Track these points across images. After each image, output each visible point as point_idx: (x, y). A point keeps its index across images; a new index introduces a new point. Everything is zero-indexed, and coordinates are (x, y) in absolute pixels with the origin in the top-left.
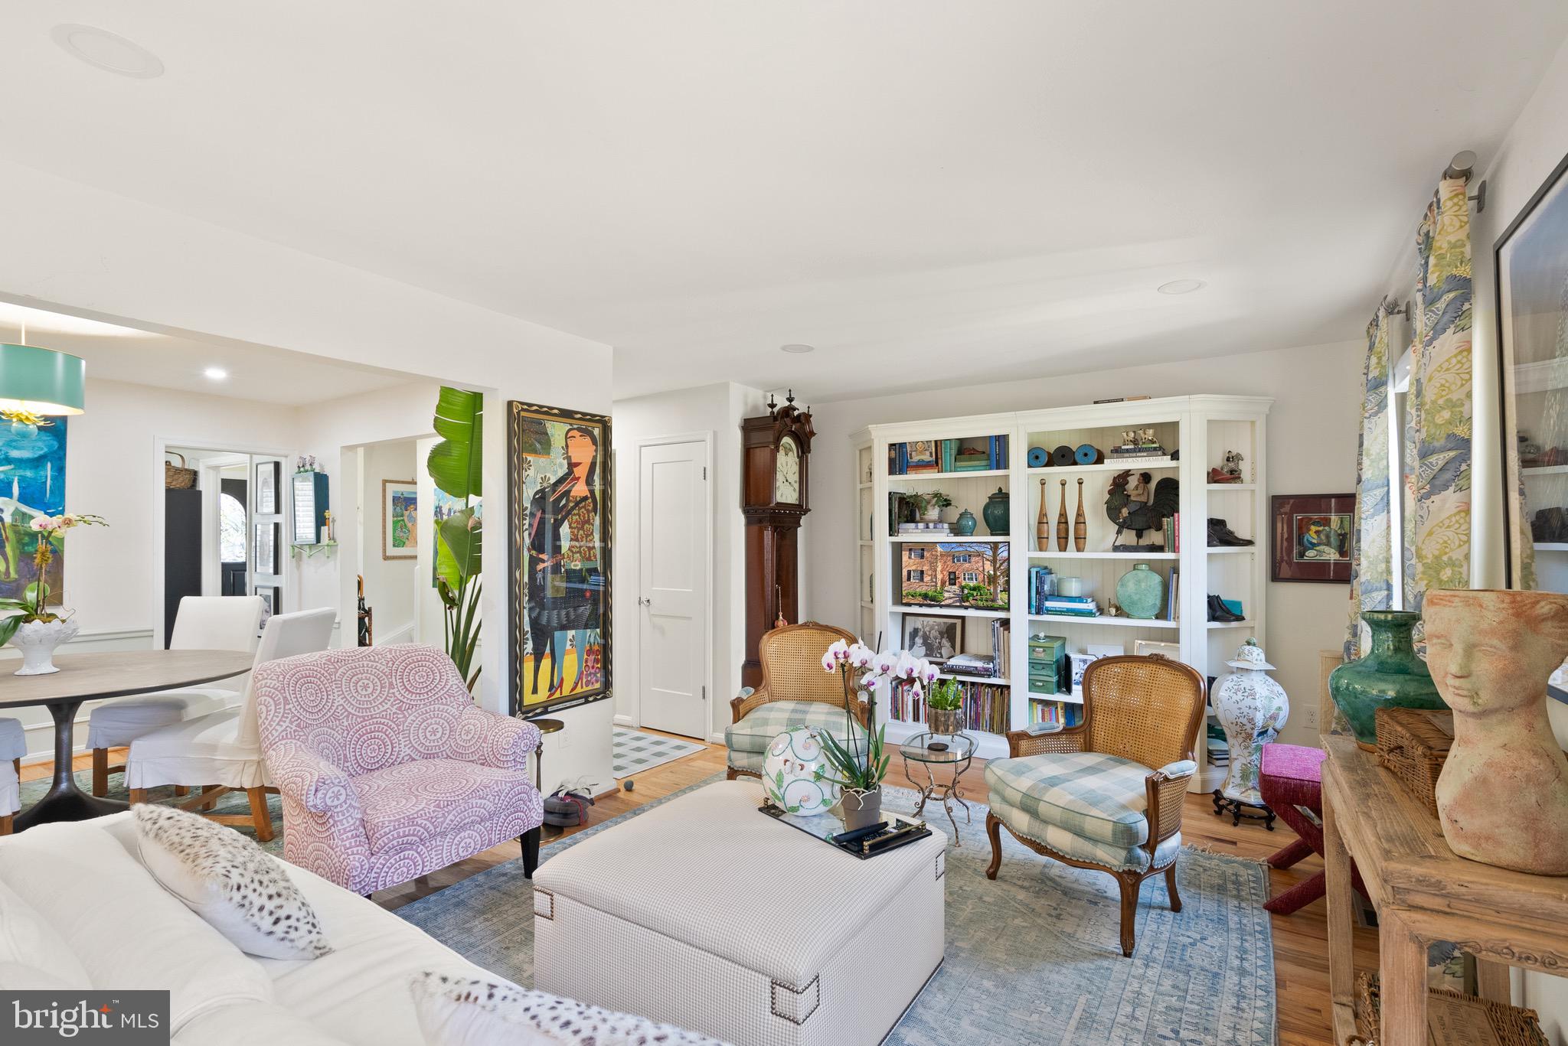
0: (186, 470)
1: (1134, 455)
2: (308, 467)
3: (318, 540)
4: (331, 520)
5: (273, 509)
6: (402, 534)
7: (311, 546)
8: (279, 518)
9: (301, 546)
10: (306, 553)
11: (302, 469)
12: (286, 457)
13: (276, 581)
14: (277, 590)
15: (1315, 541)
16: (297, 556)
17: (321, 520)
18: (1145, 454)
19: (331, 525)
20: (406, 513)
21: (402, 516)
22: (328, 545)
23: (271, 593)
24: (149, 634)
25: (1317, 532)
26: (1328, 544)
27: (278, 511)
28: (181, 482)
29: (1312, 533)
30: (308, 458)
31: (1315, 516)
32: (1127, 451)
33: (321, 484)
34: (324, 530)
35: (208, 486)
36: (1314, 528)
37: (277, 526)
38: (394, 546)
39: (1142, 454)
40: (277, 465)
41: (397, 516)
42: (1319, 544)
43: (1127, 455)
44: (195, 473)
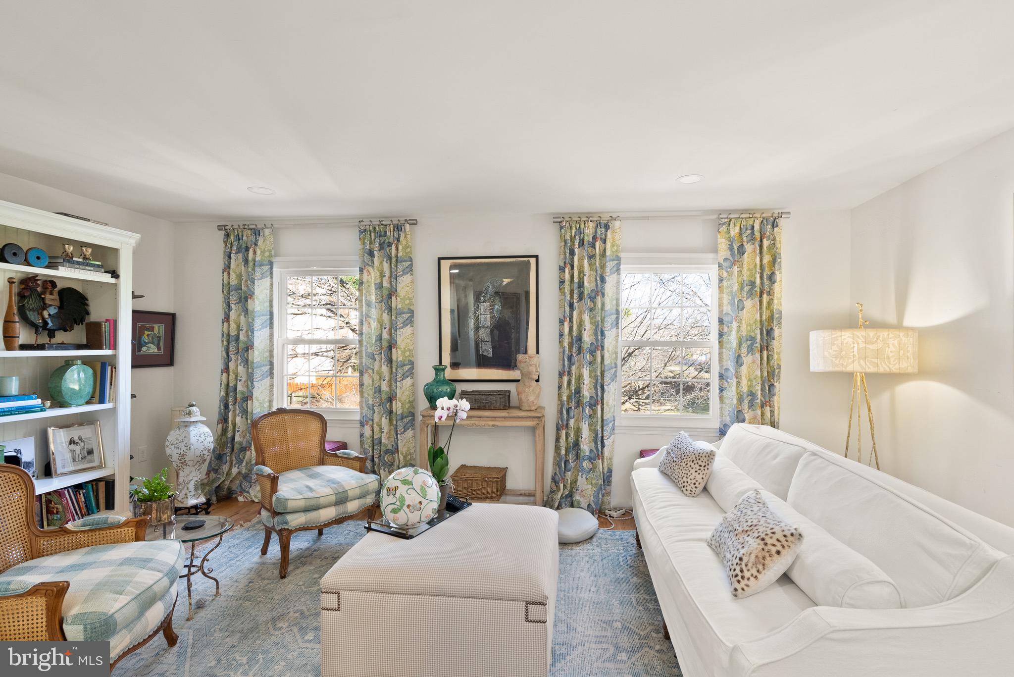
1: (83, 267)
15: (146, 341)
18: (92, 269)
25: (148, 335)
26: (153, 343)
29: (145, 336)
31: (147, 325)
32: (78, 263)
36: (146, 333)
39: (90, 268)
42: (148, 343)
43: (78, 266)
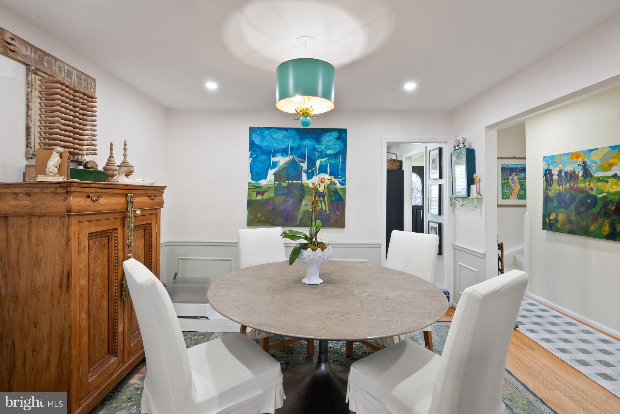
0: (398, 160)
2: (461, 145)
3: (469, 194)
4: (477, 180)
5: (438, 177)
6: (507, 191)
7: (463, 198)
8: (441, 182)
9: (455, 199)
10: (459, 203)
11: (457, 148)
12: (446, 143)
13: (440, 220)
14: (440, 225)
16: (453, 205)
17: (471, 180)
19: (478, 183)
20: (510, 178)
21: (508, 179)
22: (476, 198)
23: (437, 226)
24: (378, 246)
27: (441, 177)
28: (395, 167)
30: (461, 139)
33: (471, 155)
34: (473, 188)
35: (407, 168)
37: (440, 186)
38: (503, 198)
40: (440, 150)
41: (504, 180)
44: (401, 162)
